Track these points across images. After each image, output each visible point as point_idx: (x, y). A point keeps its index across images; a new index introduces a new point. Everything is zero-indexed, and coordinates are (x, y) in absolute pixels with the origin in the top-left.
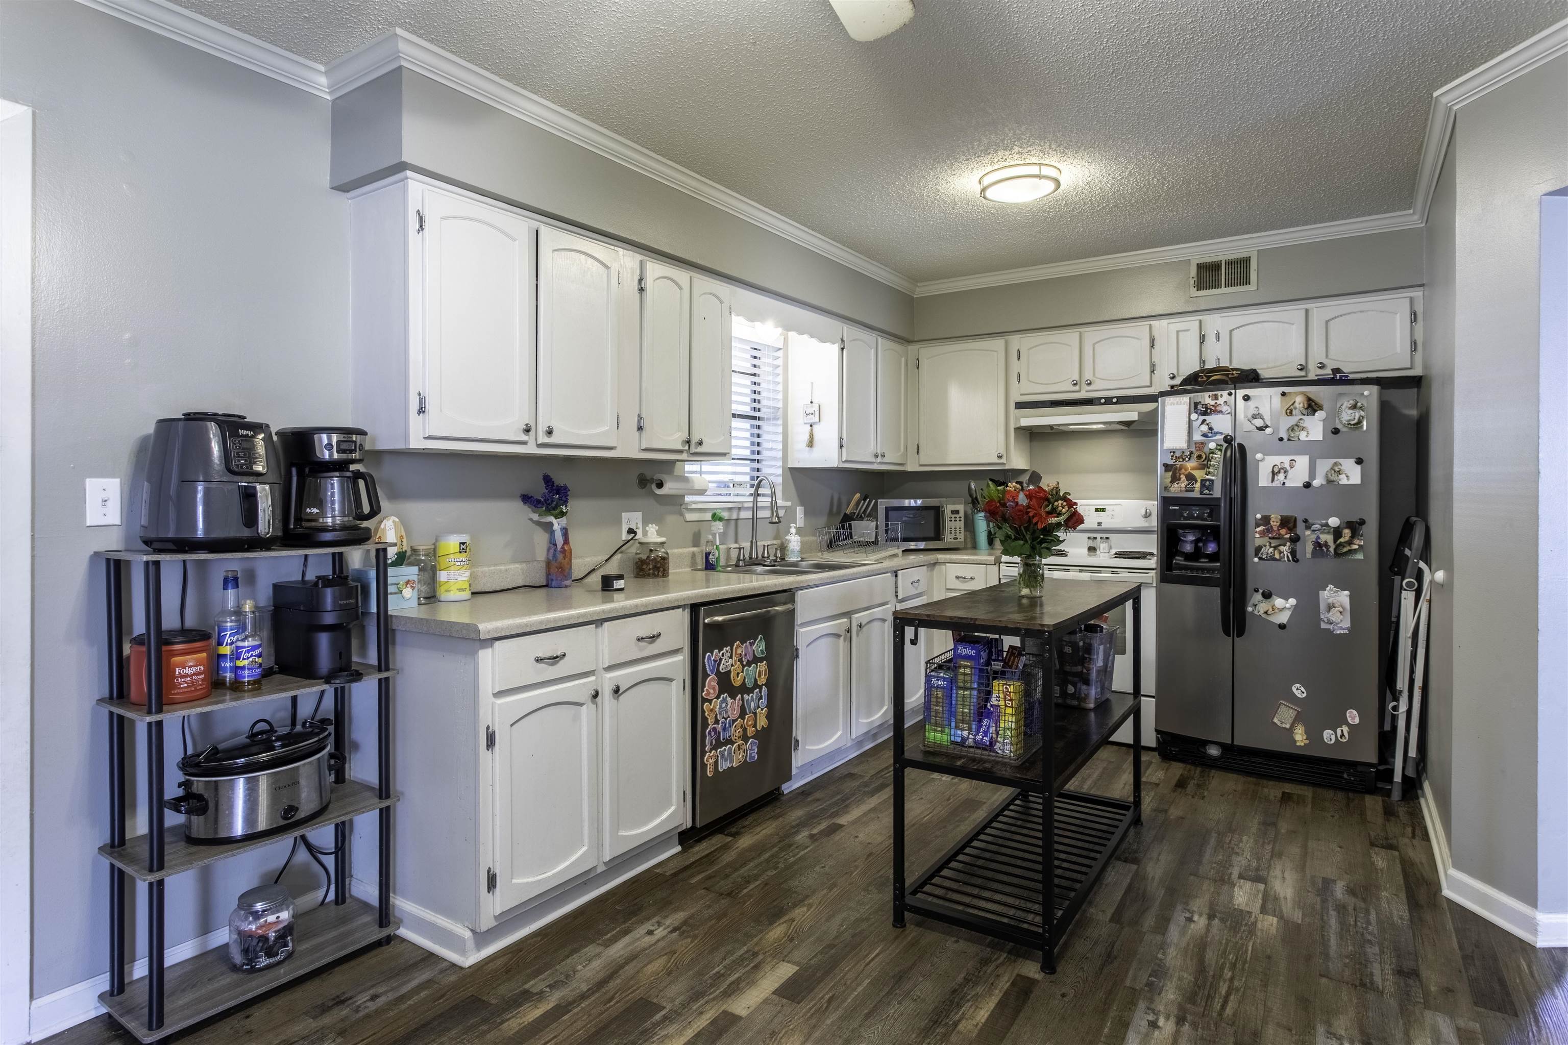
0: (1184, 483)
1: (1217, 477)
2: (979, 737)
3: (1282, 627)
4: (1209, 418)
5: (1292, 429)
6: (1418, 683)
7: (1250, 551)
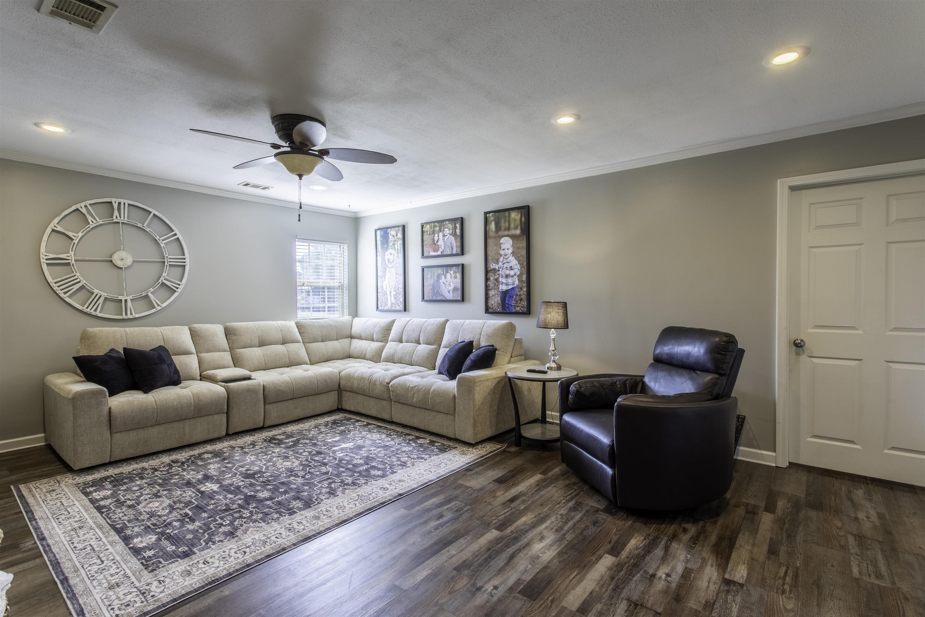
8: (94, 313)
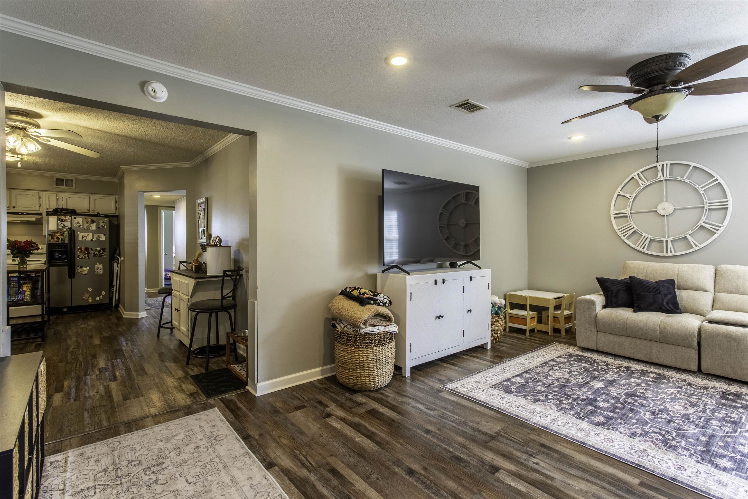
0: (55, 239)
1: (66, 238)
2: (19, 298)
3: (85, 274)
4: (63, 223)
5: (88, 227)
6: (118, 283)
7: (76, 256)
8: (642, 251)
